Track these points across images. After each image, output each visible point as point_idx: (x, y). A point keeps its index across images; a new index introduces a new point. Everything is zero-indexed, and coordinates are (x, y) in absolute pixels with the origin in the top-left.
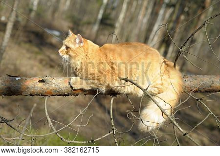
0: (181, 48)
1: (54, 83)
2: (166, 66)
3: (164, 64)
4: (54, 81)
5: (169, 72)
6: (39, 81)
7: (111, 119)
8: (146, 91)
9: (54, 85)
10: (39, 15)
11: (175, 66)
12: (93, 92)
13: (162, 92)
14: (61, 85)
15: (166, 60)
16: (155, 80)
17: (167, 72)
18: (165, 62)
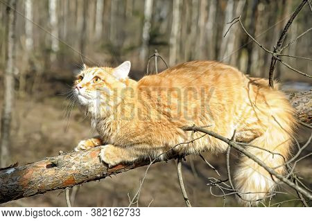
0: (275, 52)
1: (74, 164)
2: (256, 87)
3: (251, 85)
4: (72, 160)
5: (263, 96)
6: (48, 167)
7: (186, 199)
8: (232, 143)
9: (74, 168)
10: (62, 55)
11: (271, 84)
12: (143, 162)
13: (261, 134)
14: (86, 164)
15: (253, 79)
16: (243, 119)
17: (260, 98)
18: (251, 82)
